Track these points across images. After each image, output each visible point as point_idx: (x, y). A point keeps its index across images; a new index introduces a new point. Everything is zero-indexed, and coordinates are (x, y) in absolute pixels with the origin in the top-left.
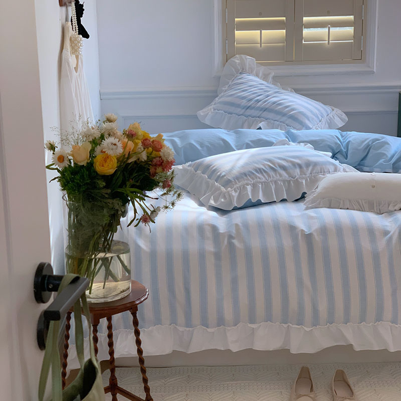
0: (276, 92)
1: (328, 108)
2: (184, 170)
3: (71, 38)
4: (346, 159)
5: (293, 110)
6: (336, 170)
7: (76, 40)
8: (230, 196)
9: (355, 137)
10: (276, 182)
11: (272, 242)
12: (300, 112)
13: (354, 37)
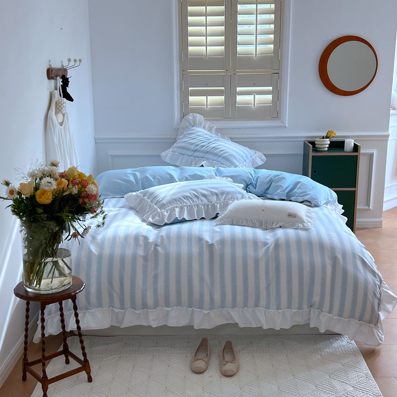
0: (216, 140)
1: (253, 152)
2: (137, 195)
3: (56, 102)
4: (255, 189)
5: (226, 153)
6: (243, 198)
7: (60, 103)
8: (163, 215)
9: (264, 172)
10: (198, 206)
12: (231, 155)
13: (272, 102)
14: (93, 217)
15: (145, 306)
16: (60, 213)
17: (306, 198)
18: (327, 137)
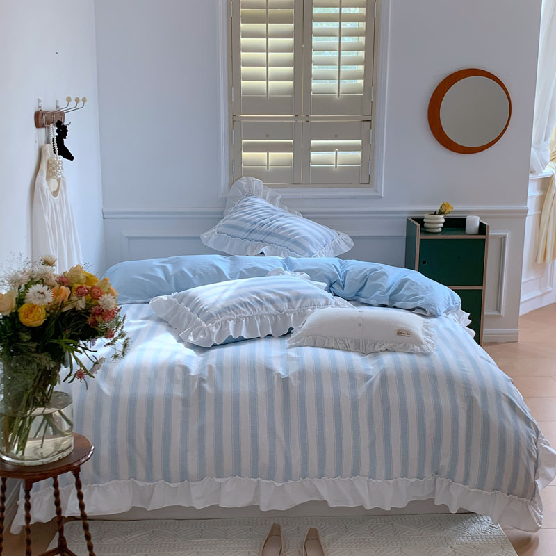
0: (281, 216)
1: (334, 233)
2: (169, 300)
3: (48, 161)
4: (343, 290)
5: (297, 234)
6: (327, 304)
7: (54, 163)
8: (209, 332)
9: (355, 265)
10: (261, 317)
11: (245, 387)
12: (303, 237)
13: (362, 161)
14: (109, 344)
15: (184, 476)
16: (57, 338)
17: (419, 304)
18: (441, 213)
